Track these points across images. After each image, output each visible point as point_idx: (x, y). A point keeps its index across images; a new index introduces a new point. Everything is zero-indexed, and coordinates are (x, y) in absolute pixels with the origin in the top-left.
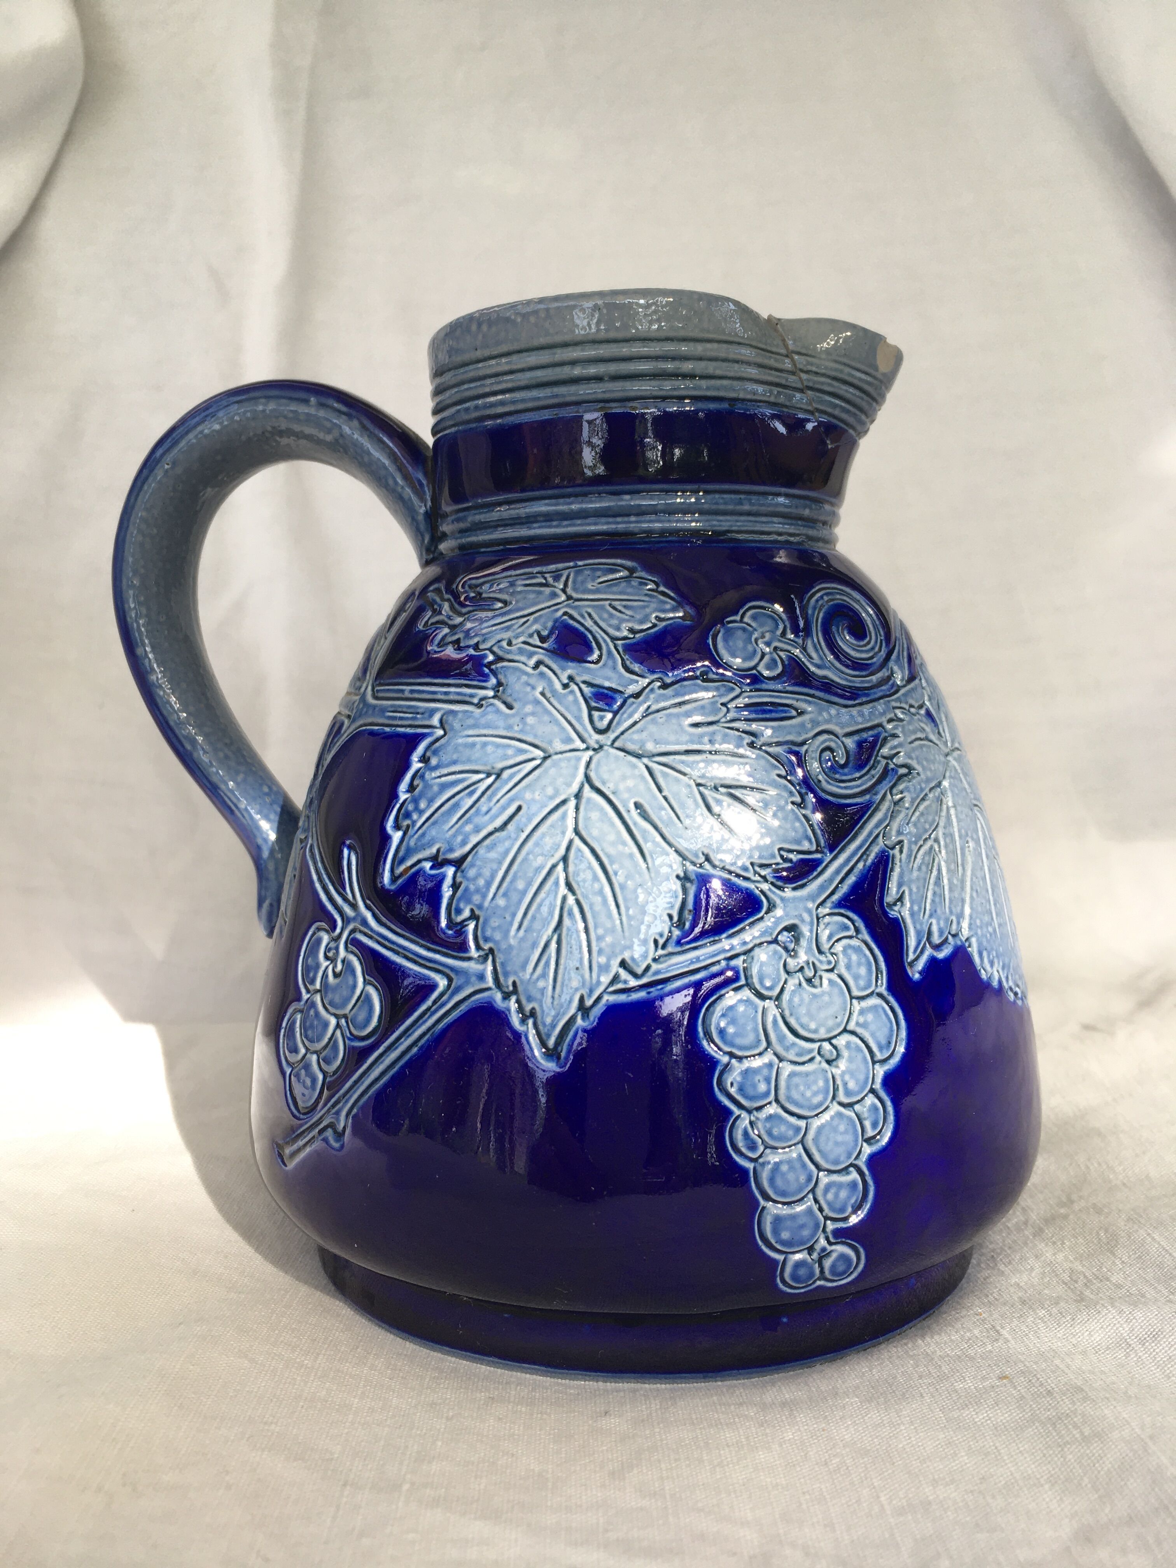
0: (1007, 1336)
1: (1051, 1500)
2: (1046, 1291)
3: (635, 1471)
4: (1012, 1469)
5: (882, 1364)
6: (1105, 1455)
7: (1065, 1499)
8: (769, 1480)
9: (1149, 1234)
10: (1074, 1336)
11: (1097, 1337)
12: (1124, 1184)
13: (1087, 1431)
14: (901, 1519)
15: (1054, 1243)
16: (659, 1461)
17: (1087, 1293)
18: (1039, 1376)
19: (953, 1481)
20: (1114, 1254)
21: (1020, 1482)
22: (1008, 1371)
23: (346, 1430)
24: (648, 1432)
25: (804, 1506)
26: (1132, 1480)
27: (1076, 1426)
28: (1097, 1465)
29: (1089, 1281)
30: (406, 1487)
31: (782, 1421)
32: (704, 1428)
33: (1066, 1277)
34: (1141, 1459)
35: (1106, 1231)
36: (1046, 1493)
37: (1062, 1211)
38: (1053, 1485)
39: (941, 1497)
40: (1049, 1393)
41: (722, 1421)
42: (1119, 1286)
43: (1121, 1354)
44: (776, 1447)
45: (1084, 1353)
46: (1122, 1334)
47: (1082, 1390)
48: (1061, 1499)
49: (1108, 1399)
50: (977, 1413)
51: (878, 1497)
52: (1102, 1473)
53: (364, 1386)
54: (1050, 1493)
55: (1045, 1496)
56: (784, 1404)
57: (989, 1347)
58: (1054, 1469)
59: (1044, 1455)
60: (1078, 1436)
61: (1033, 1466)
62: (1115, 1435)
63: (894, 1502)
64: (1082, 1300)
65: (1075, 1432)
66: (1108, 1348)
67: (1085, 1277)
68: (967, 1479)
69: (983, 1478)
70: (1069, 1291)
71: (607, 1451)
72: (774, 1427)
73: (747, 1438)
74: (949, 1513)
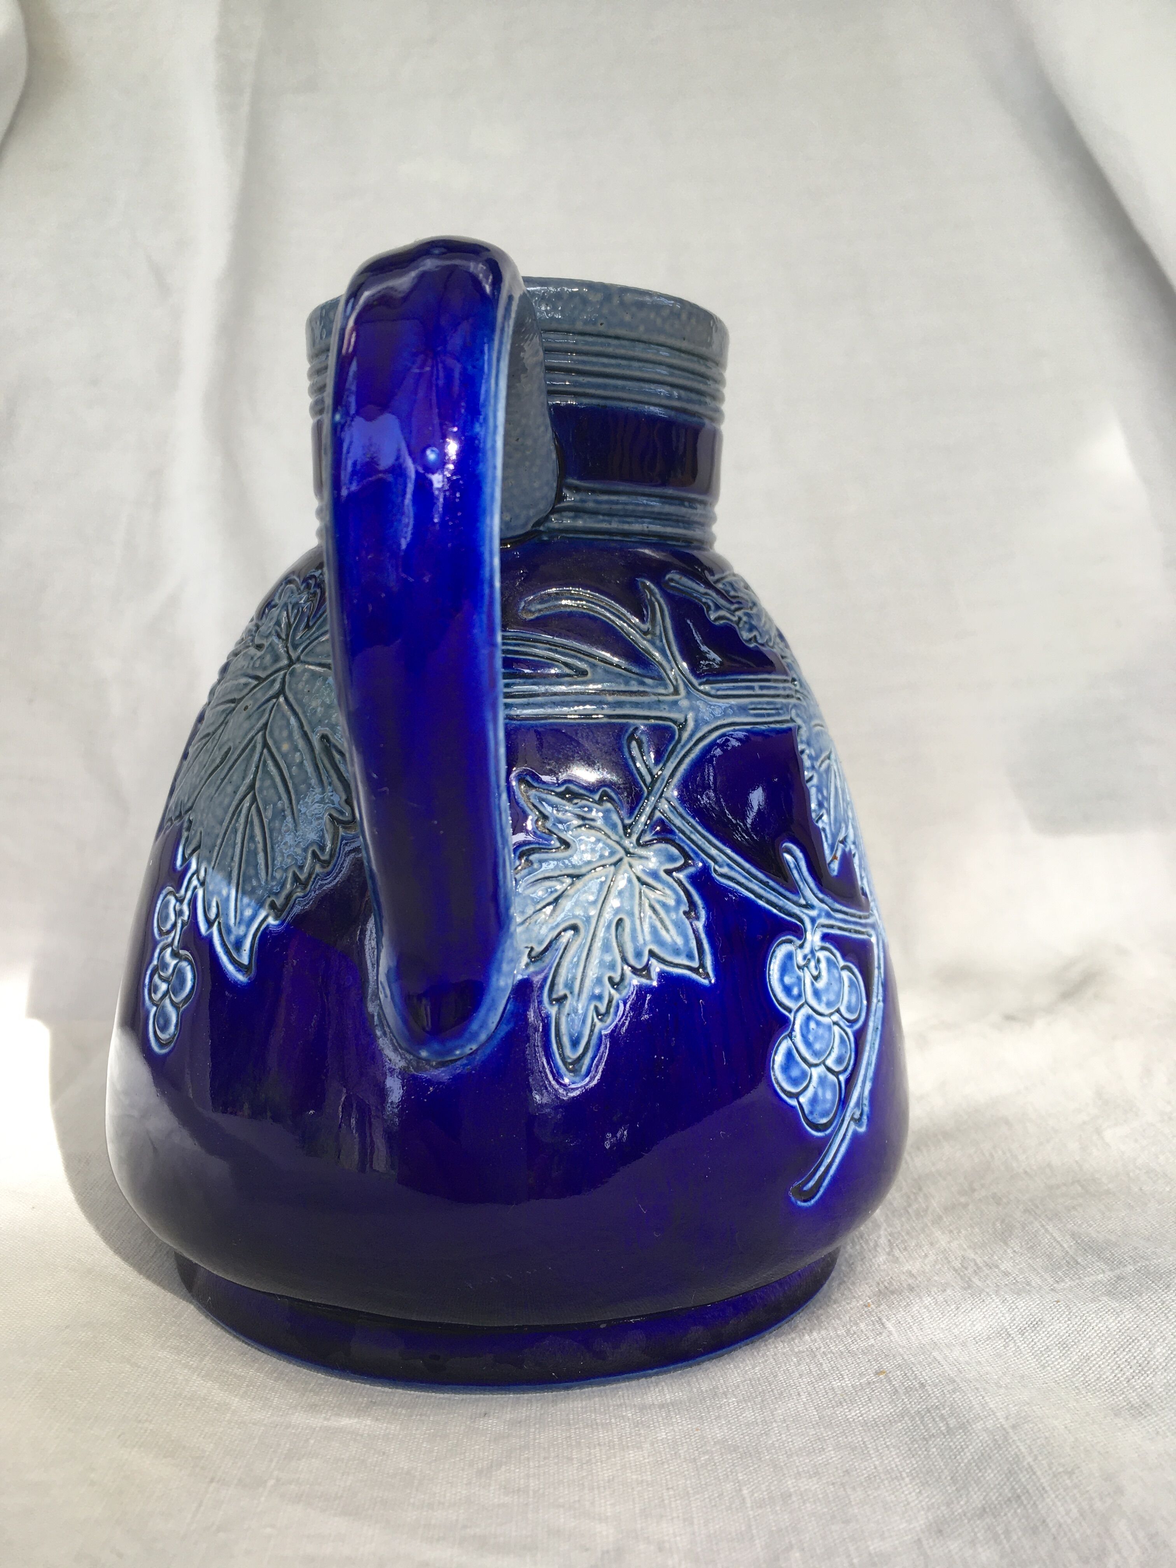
0: (892, 1329)
1: (910, 1493)
2: (936, 1278)
3: (503, 1468)
4: (877, 1463)
5: (766, 1361)
6: (967, 1447)
7: (923, 1492)
8: (634, 1477)
9: (1043, 1226)
10: (957, 1326)
11: (979, 1327)
12: (1026, 1172)
13: (952, 1422)
14: (760, 1511)
15: (951, 1231)
16: (528, 1459)
17: (975, 1280)
18: (914, 1369)
19: (816, 1473)
20: (1006, 1244)
21: (882, 1475)
22: (886, 1365)
23: (222, 1429)
24: (522, 1433)
25: (666, 1502)
26: (990, 1471)
27: (942, 1418)
28: (958, 1457)
29: (979, 1268)
30: (271, 1482)
31: (658, 1422)
32: (579, 1428)
33: (957, 1265)
34: (1001, 1448)
35: (1003, 1221)
36: (906, 1485)
37: (963, 1200)
38: (914, 1478)
39: (802, 1489)
40: (922, 1385)
41: (598, 1421)
42: (1006, 1274)
43: (1000, 1344)
44: (647, 1446)
45: (964, 1344)
46: (1003, 1324)
47: (955, 1381)
48: (920, 1492)
49: (977, 1389)
50: (850, 1411)
51: (740, 1490)
52: (962, 1465)
53: (247, 1386)
54: (910, 1486)
55: (905, 1489)
56: (662, 1406)
57: (872, 1341)
58: (917, 1462)
59: (910, 1450)
60: (943, 1428)
61: (897, 1460)
62: (979, 1426)
63: (756, 1495)
64: (969, 1287)
65: (941, 1425)
66: (989, 1338)
67: (976, 1264)
68: (830, 1472)
69: (847, 1471)
70: (958, 1278)
71: (479, 1449)
72: (649, 1427)
73: (620, 1439)
74: (808, 1505)
